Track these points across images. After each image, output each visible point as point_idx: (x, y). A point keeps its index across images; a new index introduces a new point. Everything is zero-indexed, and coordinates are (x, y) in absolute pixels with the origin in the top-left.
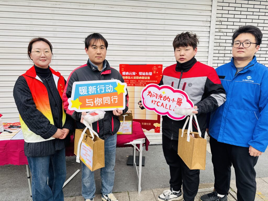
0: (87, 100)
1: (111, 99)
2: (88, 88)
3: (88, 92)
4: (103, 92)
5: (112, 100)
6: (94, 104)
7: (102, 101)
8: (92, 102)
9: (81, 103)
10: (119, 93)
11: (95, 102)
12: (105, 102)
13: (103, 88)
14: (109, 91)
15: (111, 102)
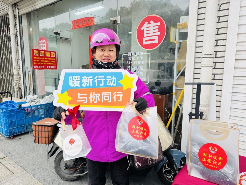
0: (79, 94)
1: (113, 96)
2: (81, 79)
3: (81, 83)
7: (100, 97)
8: (86, 98)
9: (70, 98)
11: (90, 98)
13: (103, 80)
14: (111, 84)
15: (113, 99)
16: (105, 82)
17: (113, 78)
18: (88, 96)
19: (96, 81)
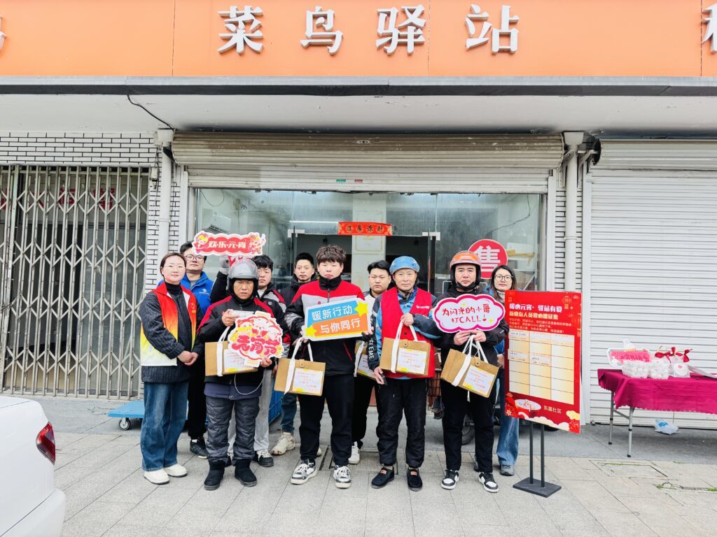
0: (322, 326)
1: (351, 323)
2: (322, 312)
3: (322, 316)
4: (340, 314)
5: (353, 324)
6: (331, 330)
7: (340, 326)
8: (328, 329)
9: (315, 331)
10: (360, 315)
11: (331, 328)
12: (343, 327)
13: (340, 310)
14: (348, 313)
15: (351, 326)
16: (342, 311)
17: (349, 307)
18: (329, 327)
19: (334, 313)
